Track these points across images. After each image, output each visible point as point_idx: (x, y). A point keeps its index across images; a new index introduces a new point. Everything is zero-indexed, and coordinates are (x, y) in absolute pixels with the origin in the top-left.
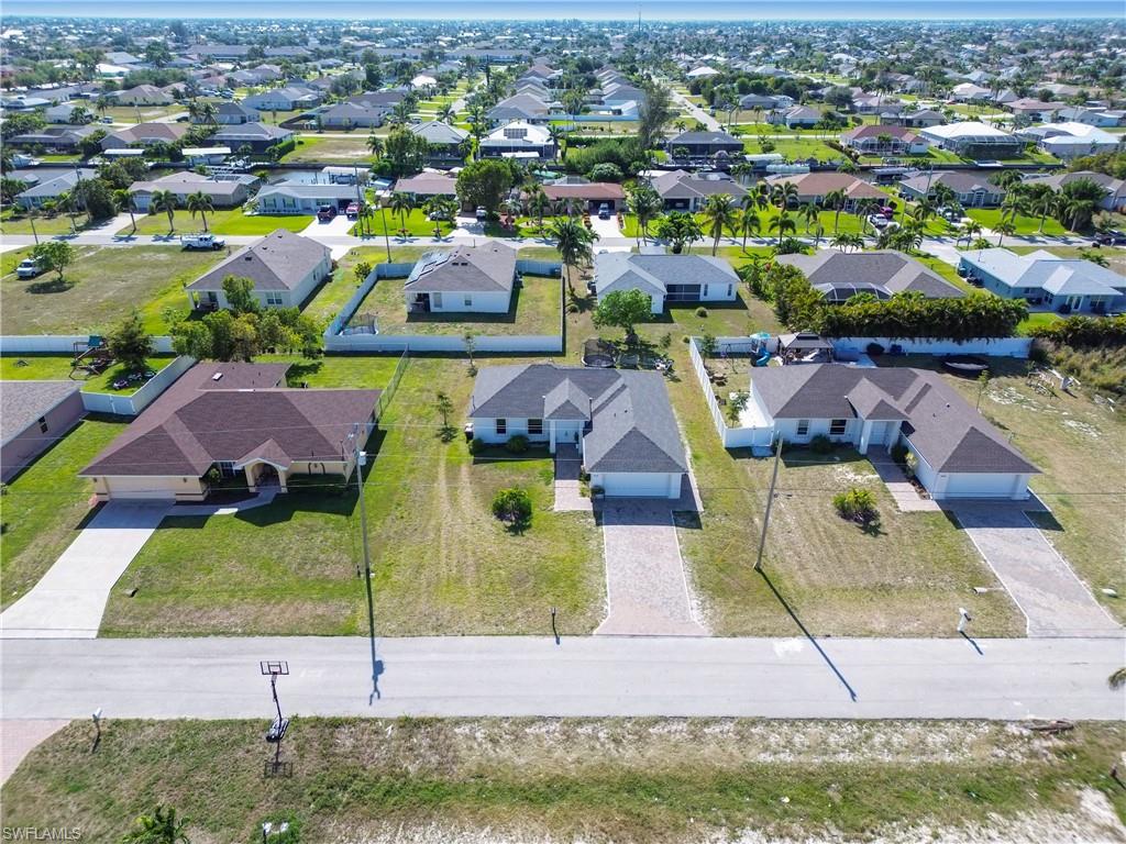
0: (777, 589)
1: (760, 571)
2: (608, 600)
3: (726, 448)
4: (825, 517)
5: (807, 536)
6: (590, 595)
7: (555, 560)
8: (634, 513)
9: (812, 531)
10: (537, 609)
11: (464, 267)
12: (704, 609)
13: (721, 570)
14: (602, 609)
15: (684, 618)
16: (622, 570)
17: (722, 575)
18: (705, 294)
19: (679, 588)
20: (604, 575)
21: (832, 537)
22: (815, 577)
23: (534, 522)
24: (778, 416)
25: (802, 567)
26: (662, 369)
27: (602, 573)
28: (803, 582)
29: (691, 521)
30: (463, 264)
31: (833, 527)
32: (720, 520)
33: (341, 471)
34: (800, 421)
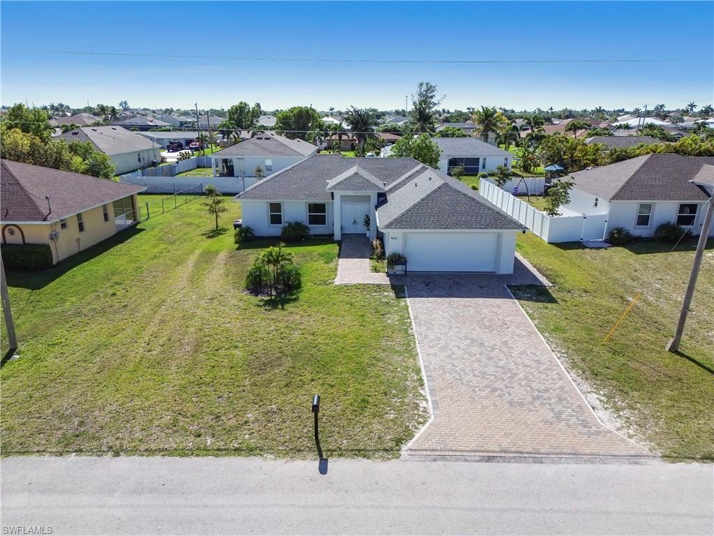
1: (680, 354)
2: (426, 392)
3: (551, 243)
6: (390, 385)
7: (329, 337)
8: (450, 287)
10: (288, 407)
11: (268, 141)
14: (417, 406)
15: (585, 424)
16: (443, 349)
18: (484, 167)
20: (415, 356)
23: (303, 296)
27: (410, 351)
29: (539, 295)
30: (266, 139)
32: (581, 296)
33: (47, 240)
34: (642, 206)
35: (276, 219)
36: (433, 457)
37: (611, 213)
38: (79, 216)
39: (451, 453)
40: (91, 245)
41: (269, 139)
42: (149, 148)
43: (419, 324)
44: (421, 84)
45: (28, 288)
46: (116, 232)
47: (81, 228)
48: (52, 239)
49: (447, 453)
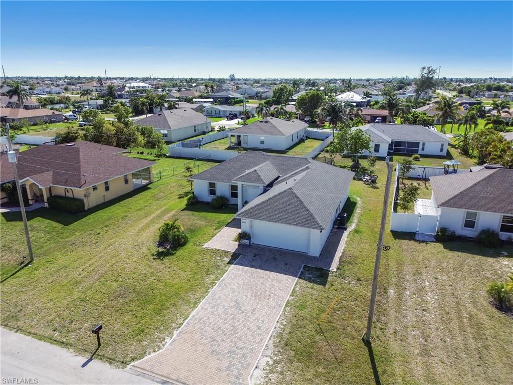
0: (380, 370)
1: (367, 342)
2: (176, 333)
3: (391, 231)
4: (475, 303)
5: (445, 319)
6: (164, 323)
9: (453, 315)
12: (271, 372)
13: (320, 332)
16: (216, 306)
17: (318, 338)
18: (423, 149)
19: (258, 339)
21: (478, 327)
22: (439, 369)
24: (443, 205)
25: (425, 352)
26: (367, 181)
28: (419, 371)
29: (318, 277)
30: (265, 122)
31: (482, 316)
32: (349, 283)
33: (82, 197)
34: (468, 213)
35: (212, 192)
36: (139, 373)
37: (441, 216)
38: (106, 183)
39: (150, 374)
40: (114, 198)
41: (267, 122)
42: (203, 123)
43: (220, 285)
44: (424, 68)
45: (63, 224)
46: (133, 189)
47: (107, 189)
48: (85, 197)
49: (148, 373)
